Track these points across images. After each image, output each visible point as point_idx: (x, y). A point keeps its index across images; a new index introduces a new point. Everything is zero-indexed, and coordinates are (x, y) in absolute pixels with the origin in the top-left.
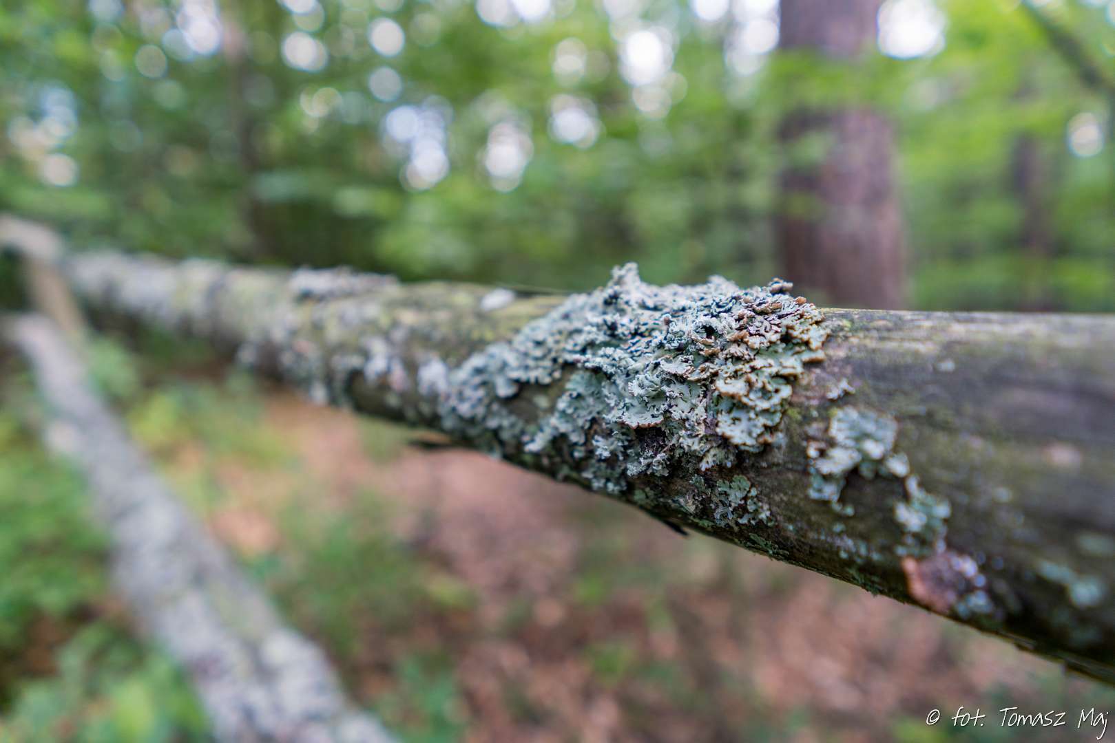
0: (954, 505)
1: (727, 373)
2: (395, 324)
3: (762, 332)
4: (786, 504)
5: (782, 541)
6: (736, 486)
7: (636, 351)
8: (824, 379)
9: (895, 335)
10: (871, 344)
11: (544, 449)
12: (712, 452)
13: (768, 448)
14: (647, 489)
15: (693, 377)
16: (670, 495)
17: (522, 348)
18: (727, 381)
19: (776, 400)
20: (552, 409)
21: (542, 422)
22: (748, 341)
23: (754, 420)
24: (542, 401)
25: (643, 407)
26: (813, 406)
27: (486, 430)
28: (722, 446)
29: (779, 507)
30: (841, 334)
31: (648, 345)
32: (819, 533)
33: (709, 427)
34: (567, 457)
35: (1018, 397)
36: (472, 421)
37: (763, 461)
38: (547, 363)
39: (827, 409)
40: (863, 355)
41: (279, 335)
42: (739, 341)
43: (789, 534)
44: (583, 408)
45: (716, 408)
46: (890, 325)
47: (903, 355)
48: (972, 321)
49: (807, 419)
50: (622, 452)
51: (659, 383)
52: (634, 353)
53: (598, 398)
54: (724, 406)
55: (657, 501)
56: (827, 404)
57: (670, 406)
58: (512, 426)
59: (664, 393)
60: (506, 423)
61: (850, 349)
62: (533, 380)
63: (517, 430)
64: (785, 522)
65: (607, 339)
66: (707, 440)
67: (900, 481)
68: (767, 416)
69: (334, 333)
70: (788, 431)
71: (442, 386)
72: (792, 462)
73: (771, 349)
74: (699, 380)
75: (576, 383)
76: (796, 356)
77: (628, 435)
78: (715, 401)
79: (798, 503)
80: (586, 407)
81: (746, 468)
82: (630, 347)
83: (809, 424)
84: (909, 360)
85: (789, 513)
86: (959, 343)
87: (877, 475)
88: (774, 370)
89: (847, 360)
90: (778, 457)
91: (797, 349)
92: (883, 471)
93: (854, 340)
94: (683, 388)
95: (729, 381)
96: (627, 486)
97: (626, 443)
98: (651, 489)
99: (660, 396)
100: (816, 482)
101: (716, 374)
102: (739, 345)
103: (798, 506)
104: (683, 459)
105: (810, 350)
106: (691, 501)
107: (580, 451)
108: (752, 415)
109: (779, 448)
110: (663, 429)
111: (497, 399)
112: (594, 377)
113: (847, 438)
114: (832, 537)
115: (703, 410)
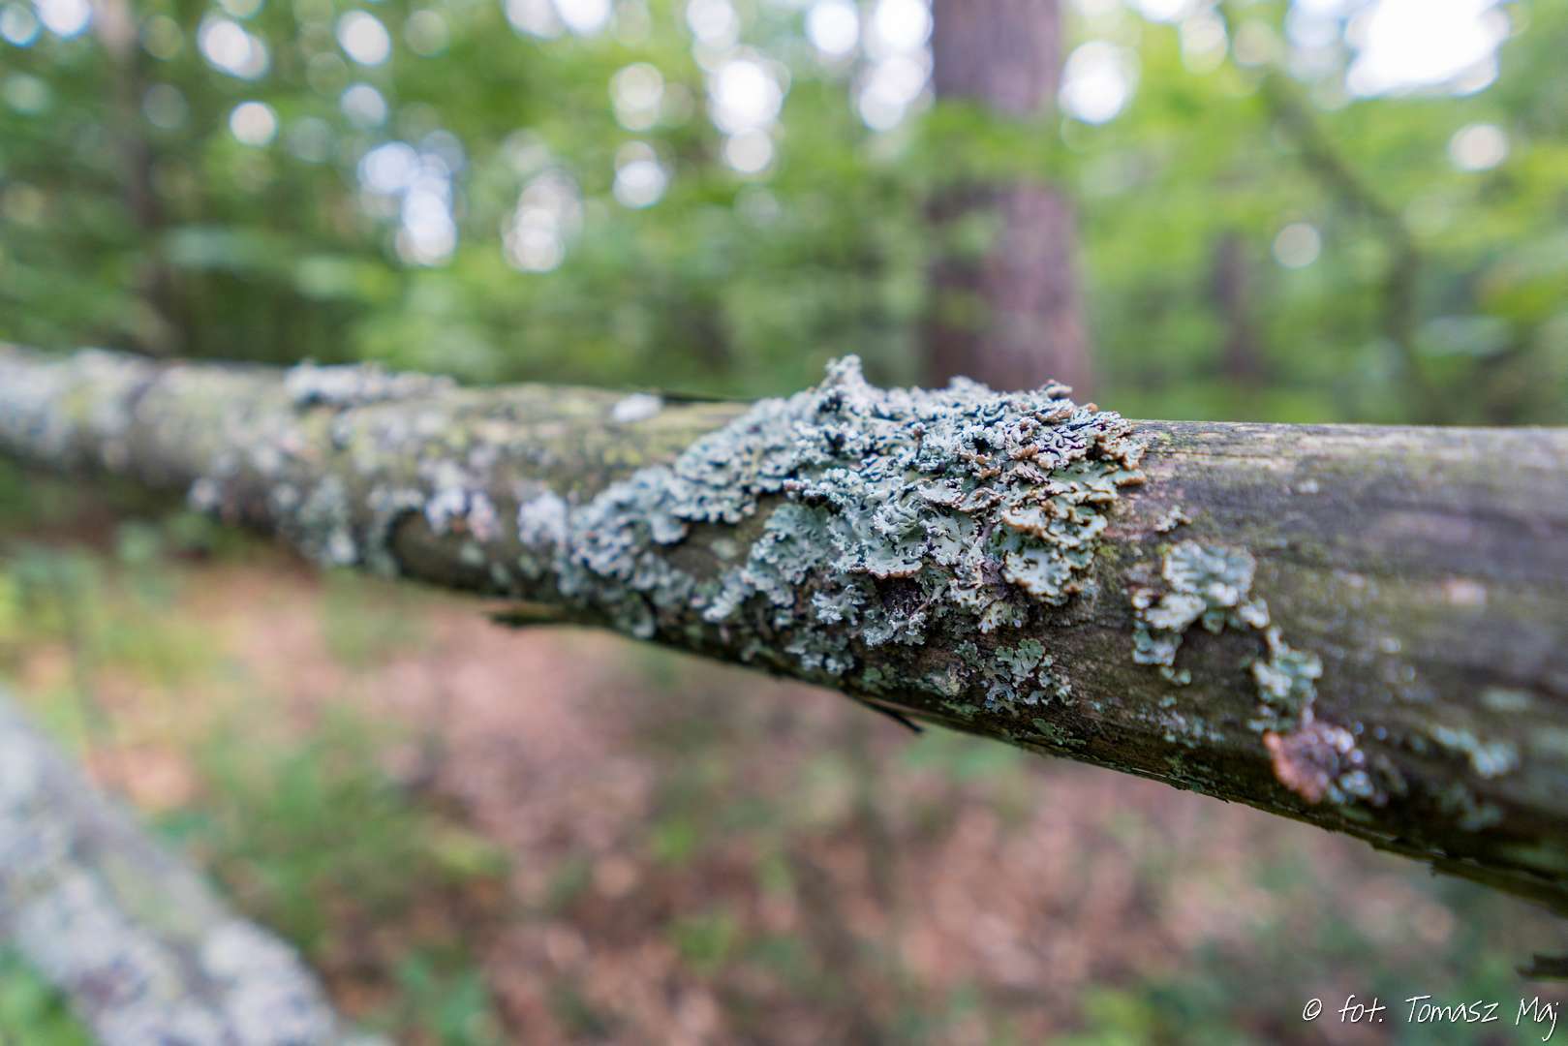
0: (1327, 662)
1: (1012, 500)
2: (475, 442)
3: (1053, 447)
4: (1094, 674)
5: (1081, 726)
6: (1023, 654)
7: (874, 474)
8: (1146, 506)
9: (1231, 449)
10: (1206, 461)
11: (729, 617)
12: (995, 608)
13: (1074, 600)
14: (886, 666)
15: (967, 507)
16: (918, 672)
17: (693, 474)
18: (1014, 512)
19: (1087, 534)
20: (742, 559)
21: (726, 578)
22: (1038, 459)
23: (1057, 561)
24: (725, 548)
25: (889, 551)
26: (1133, 541)
27: (634, 591)
28: (1008, 600)
29: (1083, 679)
30: (1161, 449)
31: (892, 465)
32: (1139, 712)
33: (989, 574)
34: (763, 627)
35: (1403, 523)
36: (611, 580)
37: (1065, 617)
38: (735, 493)
39: (1154, 546)
40: (1195, 474)
41: (267, 460)
42: (1027, 459)
43: (1092, 715)
44: (793, 555)
45: (996, 549)
46: (1223, 438)
47: (1250, 474)
48: (1326, 433)
49: (1127, 559)
50: (855, 614)
51: (915, 516)
52: (872, 477)
53: (817, 541)
54: (1009, 545)
55: (898, 682)
56: (1155, 539)
57: (931, 548)
58: (675, 585)
59: (923, 529)
60: (665, 581)
61: (1177, 468)
62: (713, 518)
63: (683, 591)
64: (1089, 699)
65: (828, 458)
66: (986, 591)
67: (1258, 634)
68: (1073, 555)
69: (366, 457)
70: (1101, 576)
71: (558, 531)
72: (1107, 617)
73: (1072, 468)
74: (972, 512)
75: (781, 520)
76: (1105, 478)
77: (863, 591)
78: (996, 538)
79: (1112, 672)
80: (798, 554)
81: (1039, 629)
82: (863, 469)
83: (1131, 567)
84: (1259, 480)
85: (1096, 686)
86: (1316, 457)
87: (1226, 627)
88: (1081, 495)
89: (1176, 482)
90: (1087, 611)
91: (1109, 467)
92: (1234, 622)
93: (1181, 457)
94: (950, 523)
95: (1016, 511)
96: (855, 663)
97: (863, 602)
98: (891, 666)
99: (917, 534)
100: (1142, 641)
101: (995, 503)
102: (1026, 464)
103: (1111, 676)
104: (946, 621)
105: (1125, 469)
106: (953, 679)
107: (784, 617)
108: (1055, 555)
109: (1089, 599)
110: (917, 580)
111: (653, 546)
112: (810, 510)
113: (1187, 581)
114: (1156, 714)
115: (979, 552)
